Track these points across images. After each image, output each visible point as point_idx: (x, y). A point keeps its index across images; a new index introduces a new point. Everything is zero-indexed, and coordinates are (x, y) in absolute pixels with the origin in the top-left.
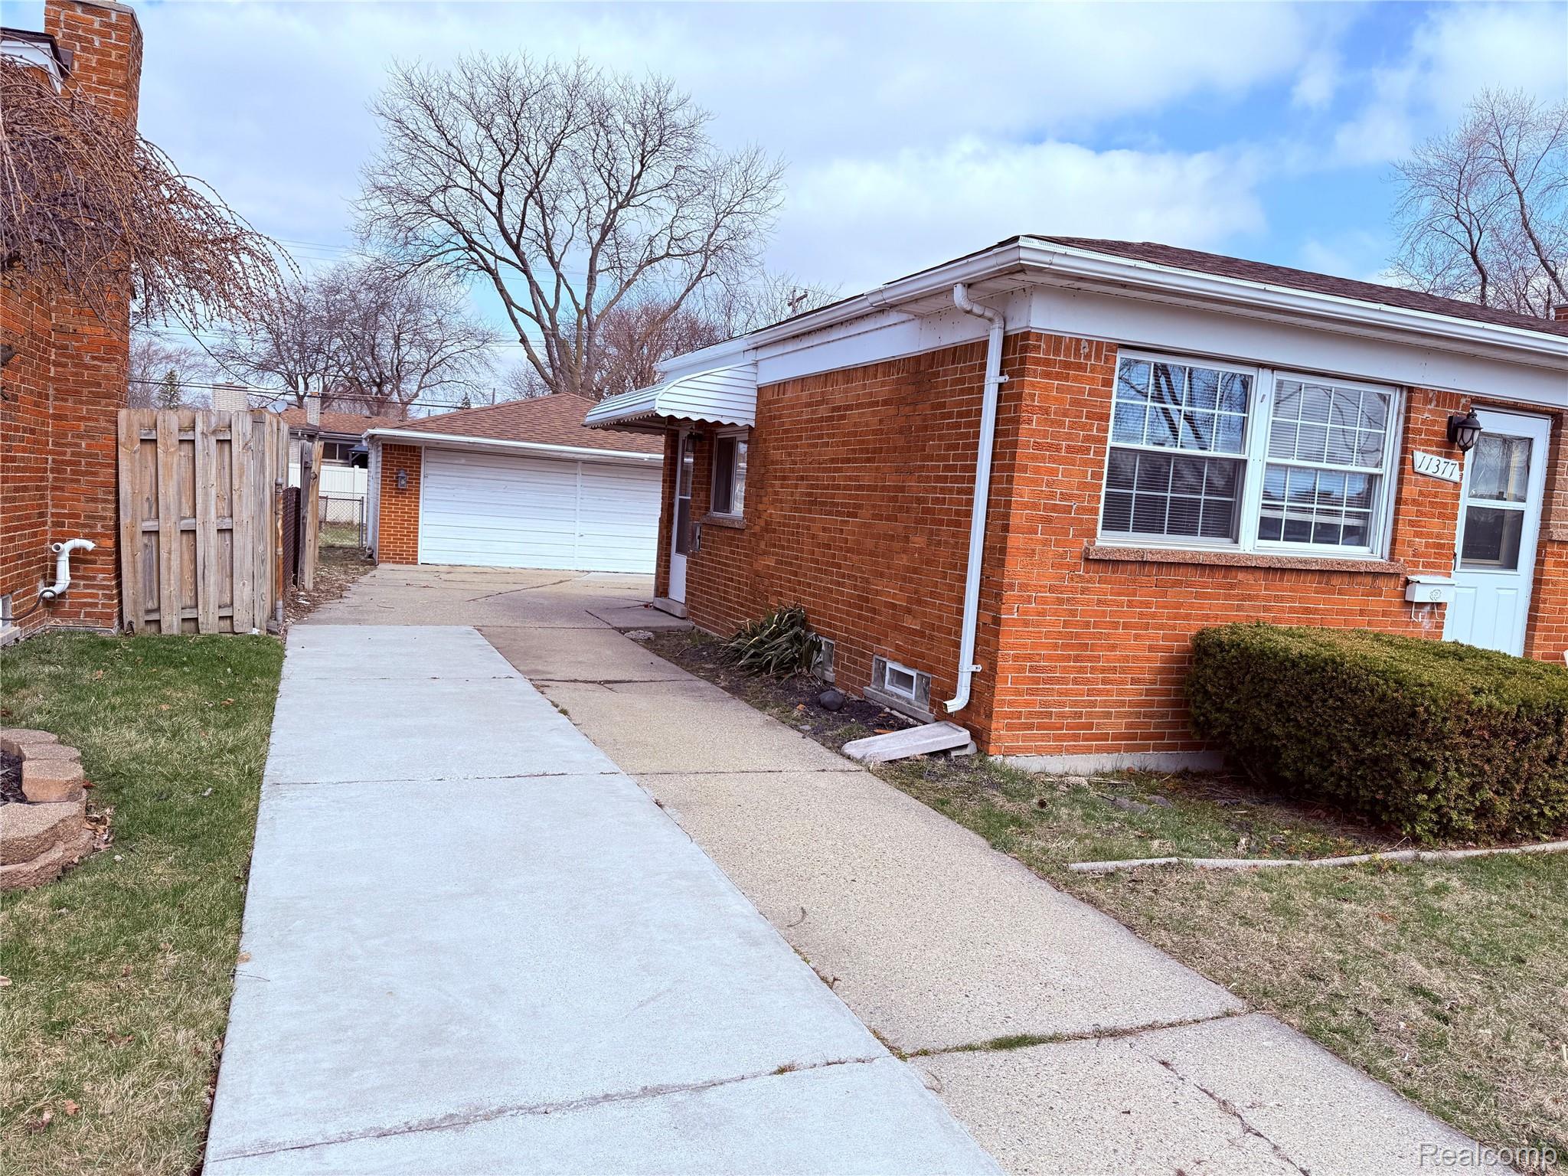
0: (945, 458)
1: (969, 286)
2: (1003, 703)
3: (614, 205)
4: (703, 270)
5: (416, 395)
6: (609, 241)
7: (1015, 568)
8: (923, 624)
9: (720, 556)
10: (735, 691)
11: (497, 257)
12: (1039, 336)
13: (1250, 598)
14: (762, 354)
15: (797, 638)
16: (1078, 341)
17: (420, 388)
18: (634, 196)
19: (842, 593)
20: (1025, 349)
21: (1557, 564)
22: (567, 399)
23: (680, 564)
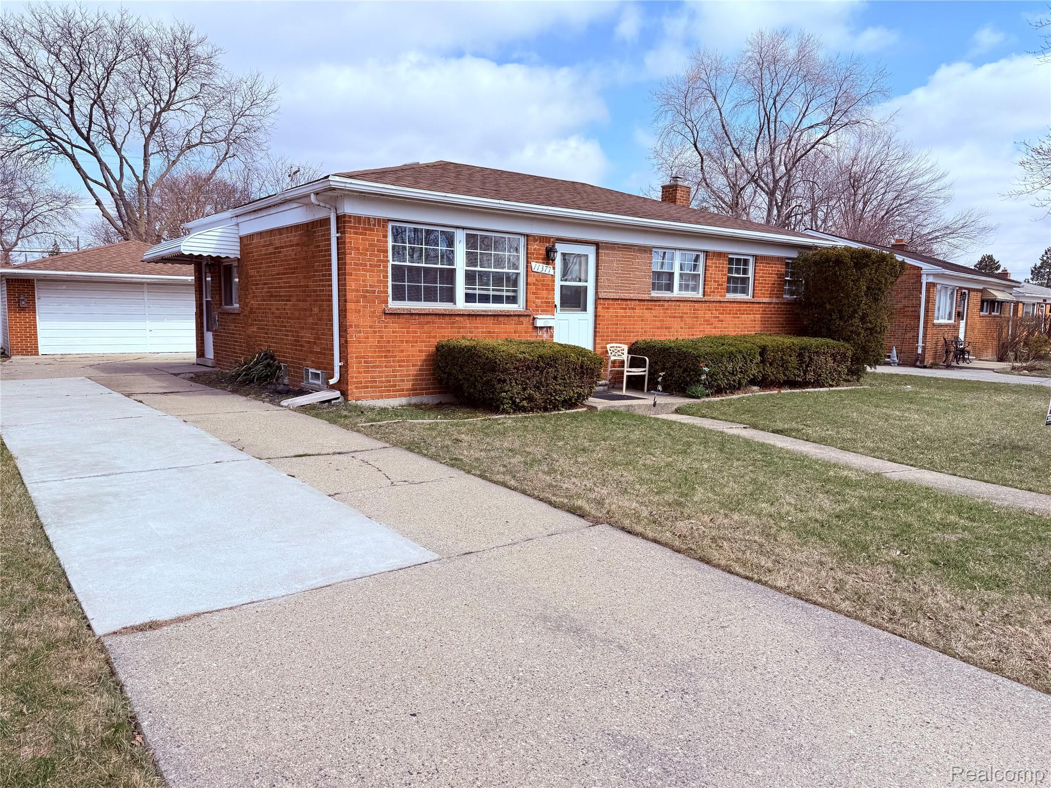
0: (322, 271)
1: (317, 194)
2: (352, 378)
3: (158, 110)
4: (226, 154)
5: (16, 244)
6: (157, 132)
7: (351, 318)
8: (321, 348)
9: (230, 330)
10: (234, 392)
11: (73, 145)
12: (350, 217)
13: (463, 328)
14: (240, 220)
15: (269, 365)
16: (369, 218)
17: (18, 238)
18: (171, 104)
19: (288, 340)
20: (345, 222)
21: (603, 308)
22: (134, 244)
23: (209, 337)
